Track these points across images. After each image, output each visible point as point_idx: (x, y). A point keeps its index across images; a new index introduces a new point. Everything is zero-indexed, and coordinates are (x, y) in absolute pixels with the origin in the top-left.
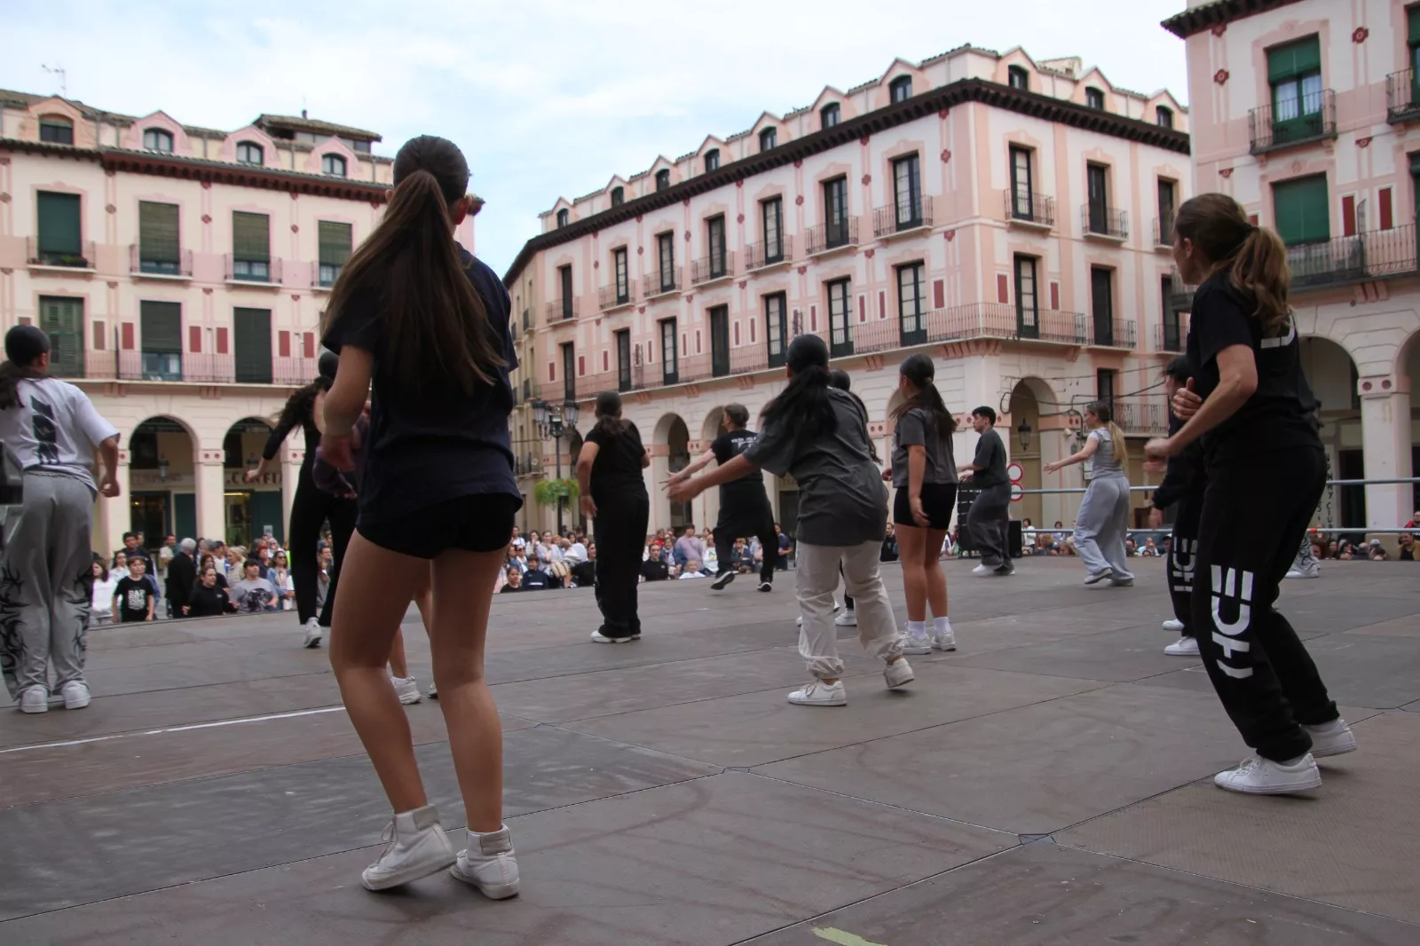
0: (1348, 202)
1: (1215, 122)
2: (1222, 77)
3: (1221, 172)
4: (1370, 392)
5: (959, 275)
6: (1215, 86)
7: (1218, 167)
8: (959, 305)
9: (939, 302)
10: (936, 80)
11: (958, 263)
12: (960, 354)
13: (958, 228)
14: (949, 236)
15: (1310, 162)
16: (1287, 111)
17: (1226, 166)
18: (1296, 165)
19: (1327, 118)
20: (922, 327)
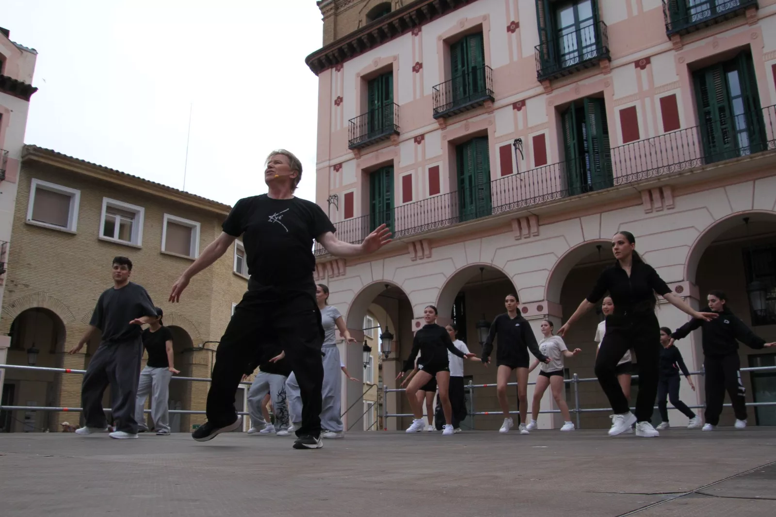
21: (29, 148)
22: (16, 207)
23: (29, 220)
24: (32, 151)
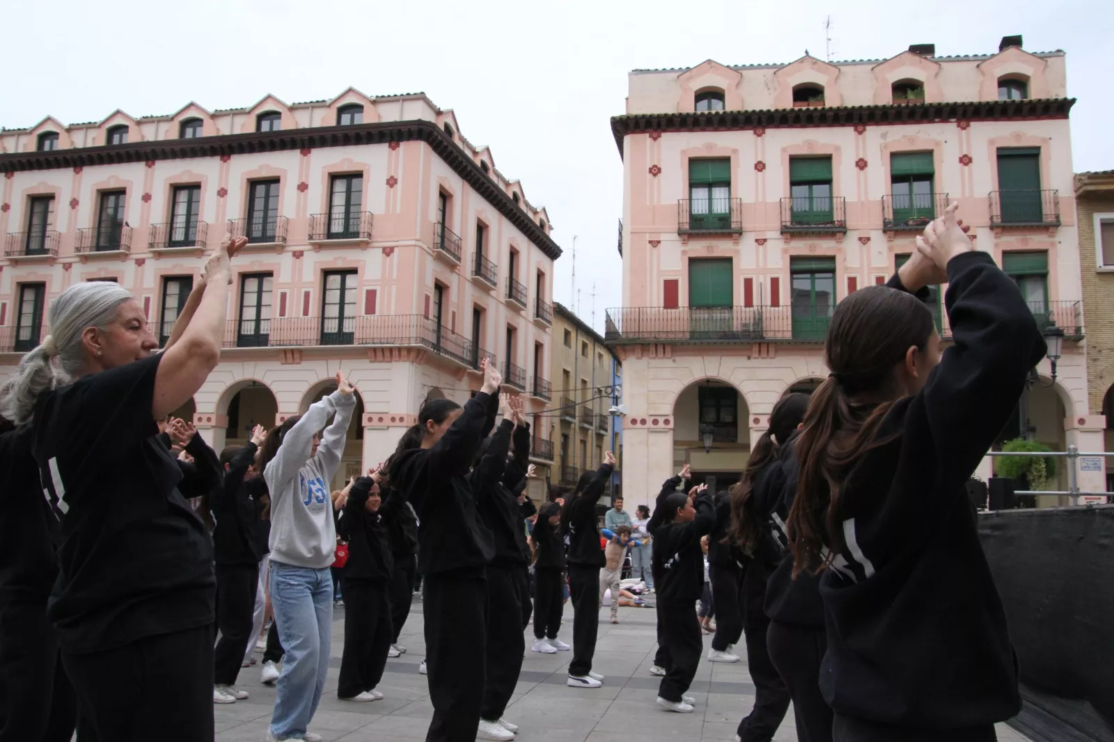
0: (748, 283)
1: (648, 204)
2: (655, 171)
3: (650, 242)
4: (758, 425)
5: (394, 287)
6: (649, 176)
7: (648, 237)
8: (392, 313)
9: (370, 309)
10: (390, 115)
11: (395, 276)
12: (389, 359)
13: (397, 247)
14: (388, 251)
15: (721, 248)
16: (700, 208)
17: (655, 238)
18: (709, 248)
19: (734, 218)
20: (346, 330)
21: (1083, 178)
22: (1081, 254)
23: (1100, 267)
24: (1087, 181)
